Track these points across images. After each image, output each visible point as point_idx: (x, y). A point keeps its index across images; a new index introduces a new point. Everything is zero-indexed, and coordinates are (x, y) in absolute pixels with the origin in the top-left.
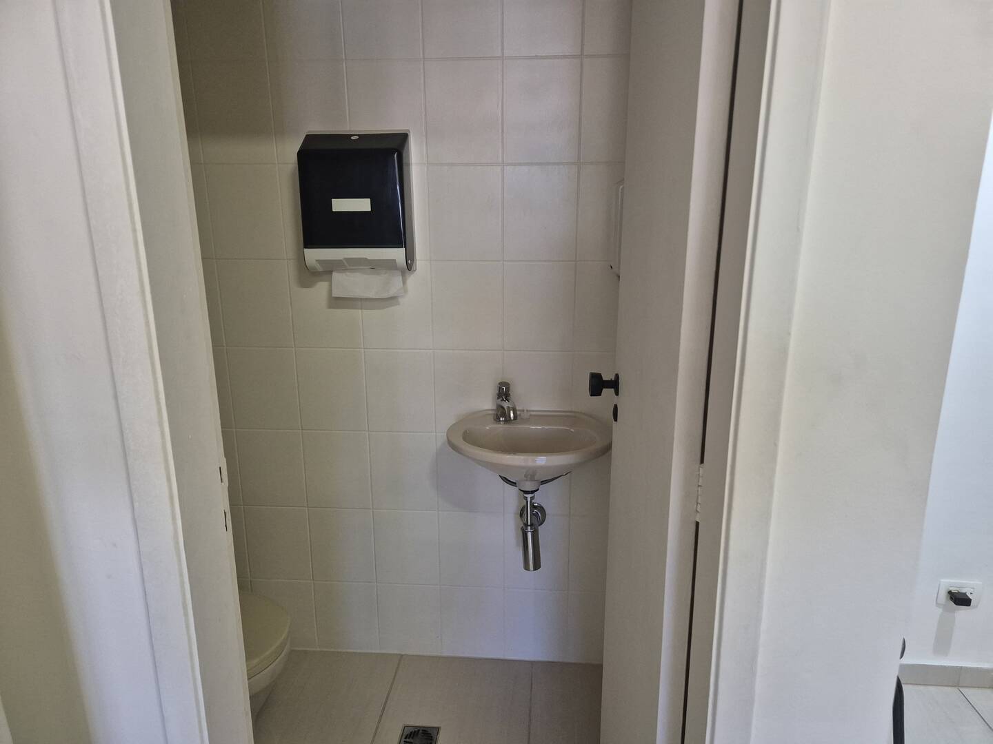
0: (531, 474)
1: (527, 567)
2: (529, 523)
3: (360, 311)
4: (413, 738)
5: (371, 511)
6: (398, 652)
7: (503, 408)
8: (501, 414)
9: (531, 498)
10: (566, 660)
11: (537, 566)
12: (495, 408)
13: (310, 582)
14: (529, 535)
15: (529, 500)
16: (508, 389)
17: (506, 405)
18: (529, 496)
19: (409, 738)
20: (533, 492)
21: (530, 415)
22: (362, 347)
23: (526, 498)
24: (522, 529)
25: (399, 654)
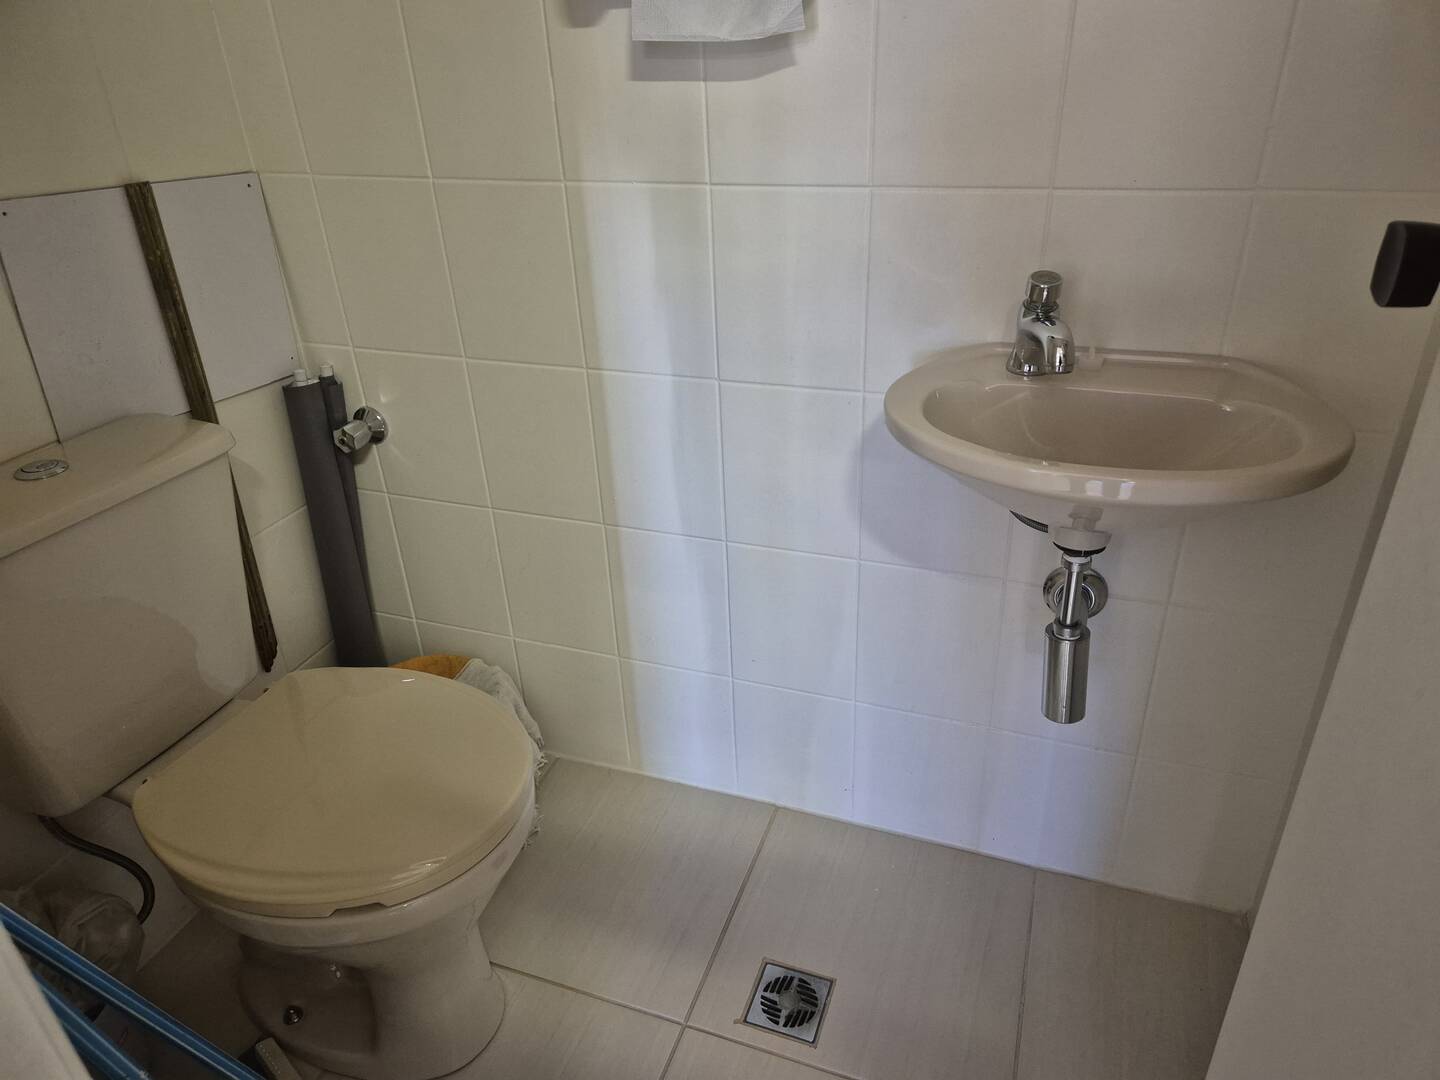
0: (1087, 514)
1: (1051, 713)
2: (1068, 622)
3: (702, 84)
4: (778, 992)
5: (724, 543)
6: (772, 801)
7: (1037, 340)
8: (1030, 356)
9: (1081, 565)
10: (1110, 880)
11: (1075, 713)
12: (1013, 338)
13: (614, 657)
14: (1066, 648)
15: (1075, 569)
16: (1054, 291)
17: (1044, 333)
18: (1076, 562)
19: (772, 991)
20: (1088, 554)
21: (1105, 361)
22: (707, 180)
23: (1069, 565)
24: (1049, 630)
25: (773, 805)
